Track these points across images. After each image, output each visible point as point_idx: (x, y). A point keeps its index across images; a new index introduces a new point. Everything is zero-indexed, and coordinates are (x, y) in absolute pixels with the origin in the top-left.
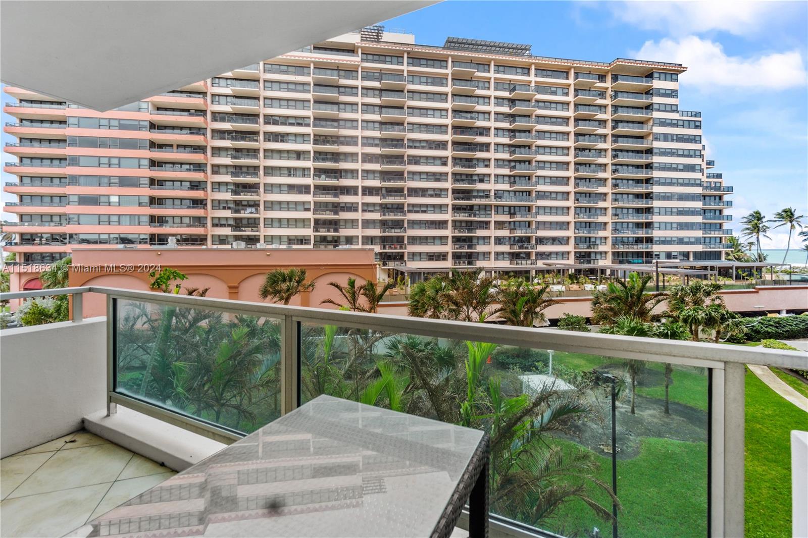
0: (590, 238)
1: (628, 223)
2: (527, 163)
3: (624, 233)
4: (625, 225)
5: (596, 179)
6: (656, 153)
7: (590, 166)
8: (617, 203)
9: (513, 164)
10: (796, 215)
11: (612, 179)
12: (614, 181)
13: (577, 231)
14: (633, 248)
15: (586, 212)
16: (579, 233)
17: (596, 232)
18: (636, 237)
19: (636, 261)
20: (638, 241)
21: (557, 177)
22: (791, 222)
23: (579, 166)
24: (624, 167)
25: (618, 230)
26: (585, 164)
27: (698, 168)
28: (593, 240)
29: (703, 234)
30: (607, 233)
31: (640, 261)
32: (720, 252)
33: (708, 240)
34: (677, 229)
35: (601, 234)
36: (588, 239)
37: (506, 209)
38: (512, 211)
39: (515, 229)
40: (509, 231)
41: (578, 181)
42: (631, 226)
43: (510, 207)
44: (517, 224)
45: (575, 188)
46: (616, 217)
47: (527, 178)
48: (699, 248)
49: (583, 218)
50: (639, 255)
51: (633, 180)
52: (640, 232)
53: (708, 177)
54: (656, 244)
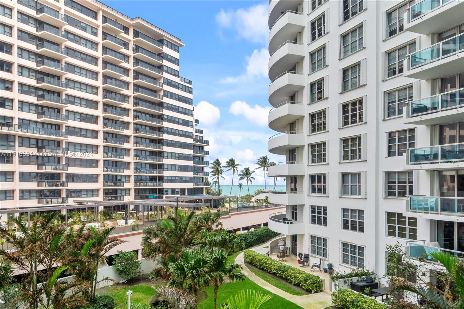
0: (116, 176)
1: (146, 164)
2: (56, 95)
3: (143, 172)
4: (144, 166)
5: (121, 121)
6: (165, 107)
7: (116, 109)
8: (138, 145)
9: (40, 93)
10: (236, 163)
11: (134, 123)
12: (136, 126)
13: (105, 169)
14: (150, 186)
15: (113, 152)
16: (107, 171)
17: (122, 170)
18: (151, 176)
19: (152, 197)
20: (153, 179)
21: (87, 115)
22: (233, 168)
23: (107, 107)
24: (143, 115)
25: (139, 169)
26: (112, 106)
27: (190, 124)
28: (119, 178)
29: (194, 175)
30: (130, 172)
31: (155, 196)
32: (202, 188)
33: (195, 180)
34: (179, 171)
35: (126, 172)
36: (115, 177)
37: (33, 142)
38: (40, 145)
39: (44, 165)
40: (36, 166)
41: (106, 121)
42: (148, 166)
43: (37, 140)
44: (46, 159)
45: (104, 128)
46: (138, 158)
47: (56, 110)
48: (191, 185)
49: (111, 157)
50: (153, 191)
51: (149, 127)
52: (155, 172)
53: (196, 132)
54: (166, 182)
